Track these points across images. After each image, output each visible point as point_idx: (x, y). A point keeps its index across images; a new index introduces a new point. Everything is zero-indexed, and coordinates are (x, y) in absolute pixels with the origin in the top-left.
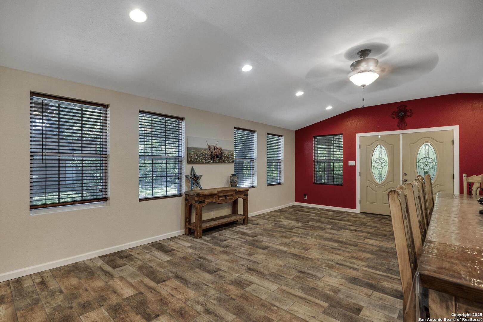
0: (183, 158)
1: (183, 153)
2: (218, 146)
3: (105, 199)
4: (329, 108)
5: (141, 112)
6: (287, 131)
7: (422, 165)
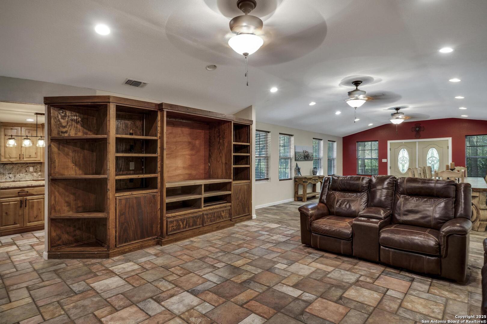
0: (293, 158)
1: (292, 154)
2: (307, 151)
3: (267, 179)
4: (371, 125)
5: (280, 134)
6: (338, 137)
7: (430, 162)
